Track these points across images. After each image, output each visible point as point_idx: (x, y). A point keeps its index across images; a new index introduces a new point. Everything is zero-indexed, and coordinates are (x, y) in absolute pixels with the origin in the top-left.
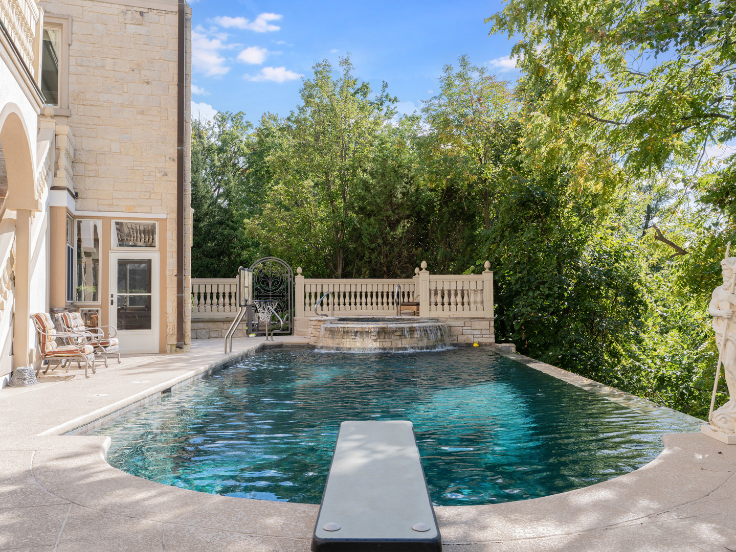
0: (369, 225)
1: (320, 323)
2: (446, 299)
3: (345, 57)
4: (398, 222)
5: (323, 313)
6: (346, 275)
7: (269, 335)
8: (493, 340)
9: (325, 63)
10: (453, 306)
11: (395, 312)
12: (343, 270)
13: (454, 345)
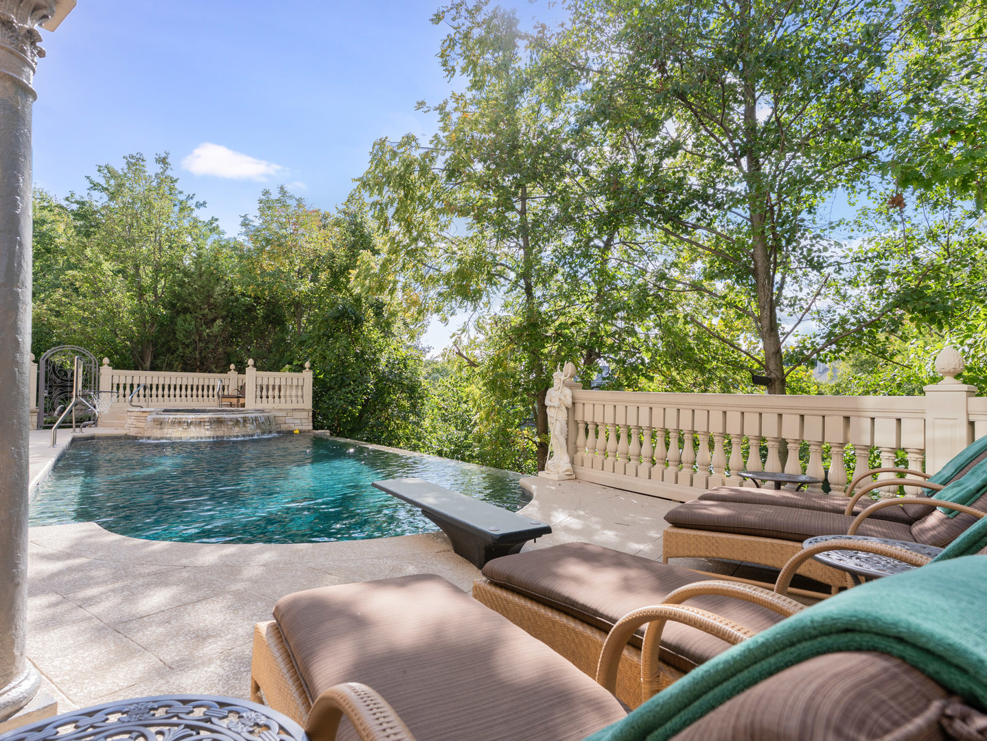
0: (185, 321)
1: (145, 414)
2: (264, 393)
3: (163, 155)
4: (214, 320)
5: (139, 404)
6: (153, 368)
7: (77, 426)
8: (311, 427)
9: (138, 156)
10: (270, 398)
11: (216, 403)
12: (152, 363)
13: (279, 432)
